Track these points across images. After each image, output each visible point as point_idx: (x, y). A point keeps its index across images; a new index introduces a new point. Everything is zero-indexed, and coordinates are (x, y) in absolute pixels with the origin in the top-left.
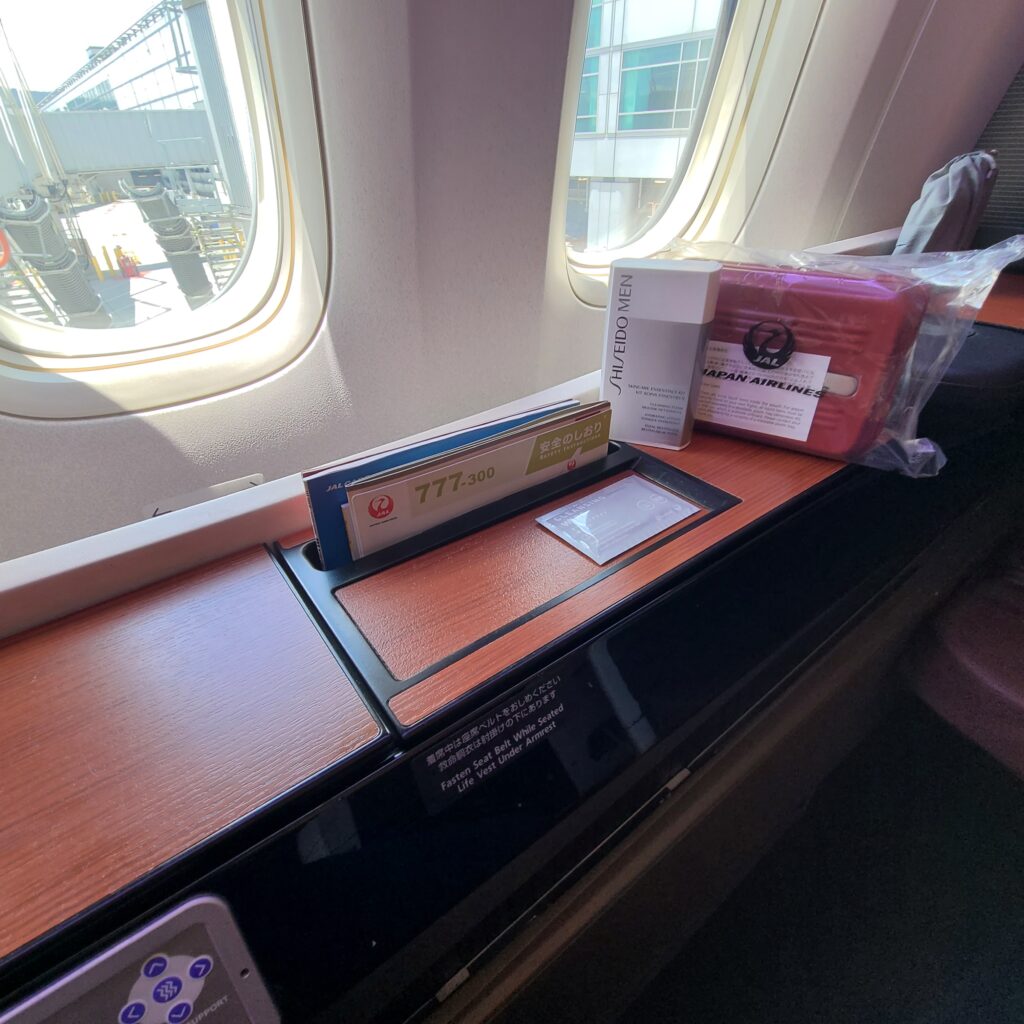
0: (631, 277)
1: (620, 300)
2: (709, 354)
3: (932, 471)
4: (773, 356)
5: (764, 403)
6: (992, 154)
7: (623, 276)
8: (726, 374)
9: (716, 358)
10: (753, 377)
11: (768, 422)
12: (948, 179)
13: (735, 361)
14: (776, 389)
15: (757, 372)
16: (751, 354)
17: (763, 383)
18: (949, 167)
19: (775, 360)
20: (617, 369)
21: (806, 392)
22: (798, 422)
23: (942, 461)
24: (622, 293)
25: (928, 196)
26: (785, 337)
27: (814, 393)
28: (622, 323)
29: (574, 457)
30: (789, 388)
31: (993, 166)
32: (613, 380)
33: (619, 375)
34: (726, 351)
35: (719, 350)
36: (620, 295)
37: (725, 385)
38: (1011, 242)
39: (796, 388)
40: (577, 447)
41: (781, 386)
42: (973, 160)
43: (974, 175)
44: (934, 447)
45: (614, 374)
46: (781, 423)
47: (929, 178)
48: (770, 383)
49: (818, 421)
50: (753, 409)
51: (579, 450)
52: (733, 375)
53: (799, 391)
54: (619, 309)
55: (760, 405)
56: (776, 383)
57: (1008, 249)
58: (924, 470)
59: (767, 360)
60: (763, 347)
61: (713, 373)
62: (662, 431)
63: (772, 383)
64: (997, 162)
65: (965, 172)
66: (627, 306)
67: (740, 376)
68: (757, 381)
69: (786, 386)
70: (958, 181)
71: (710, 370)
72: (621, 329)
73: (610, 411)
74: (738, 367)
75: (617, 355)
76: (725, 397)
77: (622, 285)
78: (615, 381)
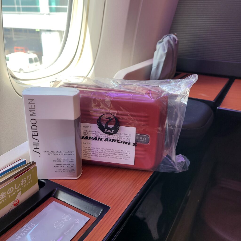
0: (33, 100)
1: (30, 111)
2: (83, 129)
3: (186, 169)
4: (111, 129)
5: (112, 150)
6: (176, 35)
7: (29, 99)
8: (93, 138)
9: (87, 131)
10: (105, 138)
11: (116, 158)
12: (164, 44)
13: (95, 132)
14: (116, 143)
15: (106, 136)
16: (102, 128)
17: (110, 141)
18: (163, 39)
19: (113, 131)
20: (36, 144)
21: (129, 144)
22: (129, 157)
23: (188, 163)
24: (31, 107)
25: (159, 50)
26: (115, 120)
27: (132, 144)
28: (34, 122)
29: (17, 199)
30: (121, 142)
31: (177, 39)
32: (35, 150)
33: (38, 147)
34: (90, 127)
35: (87, 127)
36: (30, 108)
37: (93, 143)
38: (191, 77)
39: (124, 142)
40: (18, 193)
41: (118, 142)
42: (170, 37)
43: (172, 42)
44: (185, 159)
45: (35, 147)
46: (122, 158)
47: (158, 43)
48: (113, 140)
49: (137, 156)
50: (108, 152)
51: (20, 193)
52: (96, 138)
53: (126, 143)
54: (31, 115)
55: (110, 151)
56: (116, 140)
57: (190, 80)
58: (183, 168)
59: (109, 131)
60: (106, 125)
61: (87, 138)
62: (66, 171)
63: (114, 141)
64: (178, 38)
65: (169, 42)
66: (34, 113)
67: (99, 138)
68: (107, 140)
69: (120, 142)
70: (167, 45)
71: (85, 136)
72: (34, 125)
73: (36, 167)
74: (98, 134)
75: (34, 137)
76: (95, 148)
77: (29, 103)
78: (36, 150)
